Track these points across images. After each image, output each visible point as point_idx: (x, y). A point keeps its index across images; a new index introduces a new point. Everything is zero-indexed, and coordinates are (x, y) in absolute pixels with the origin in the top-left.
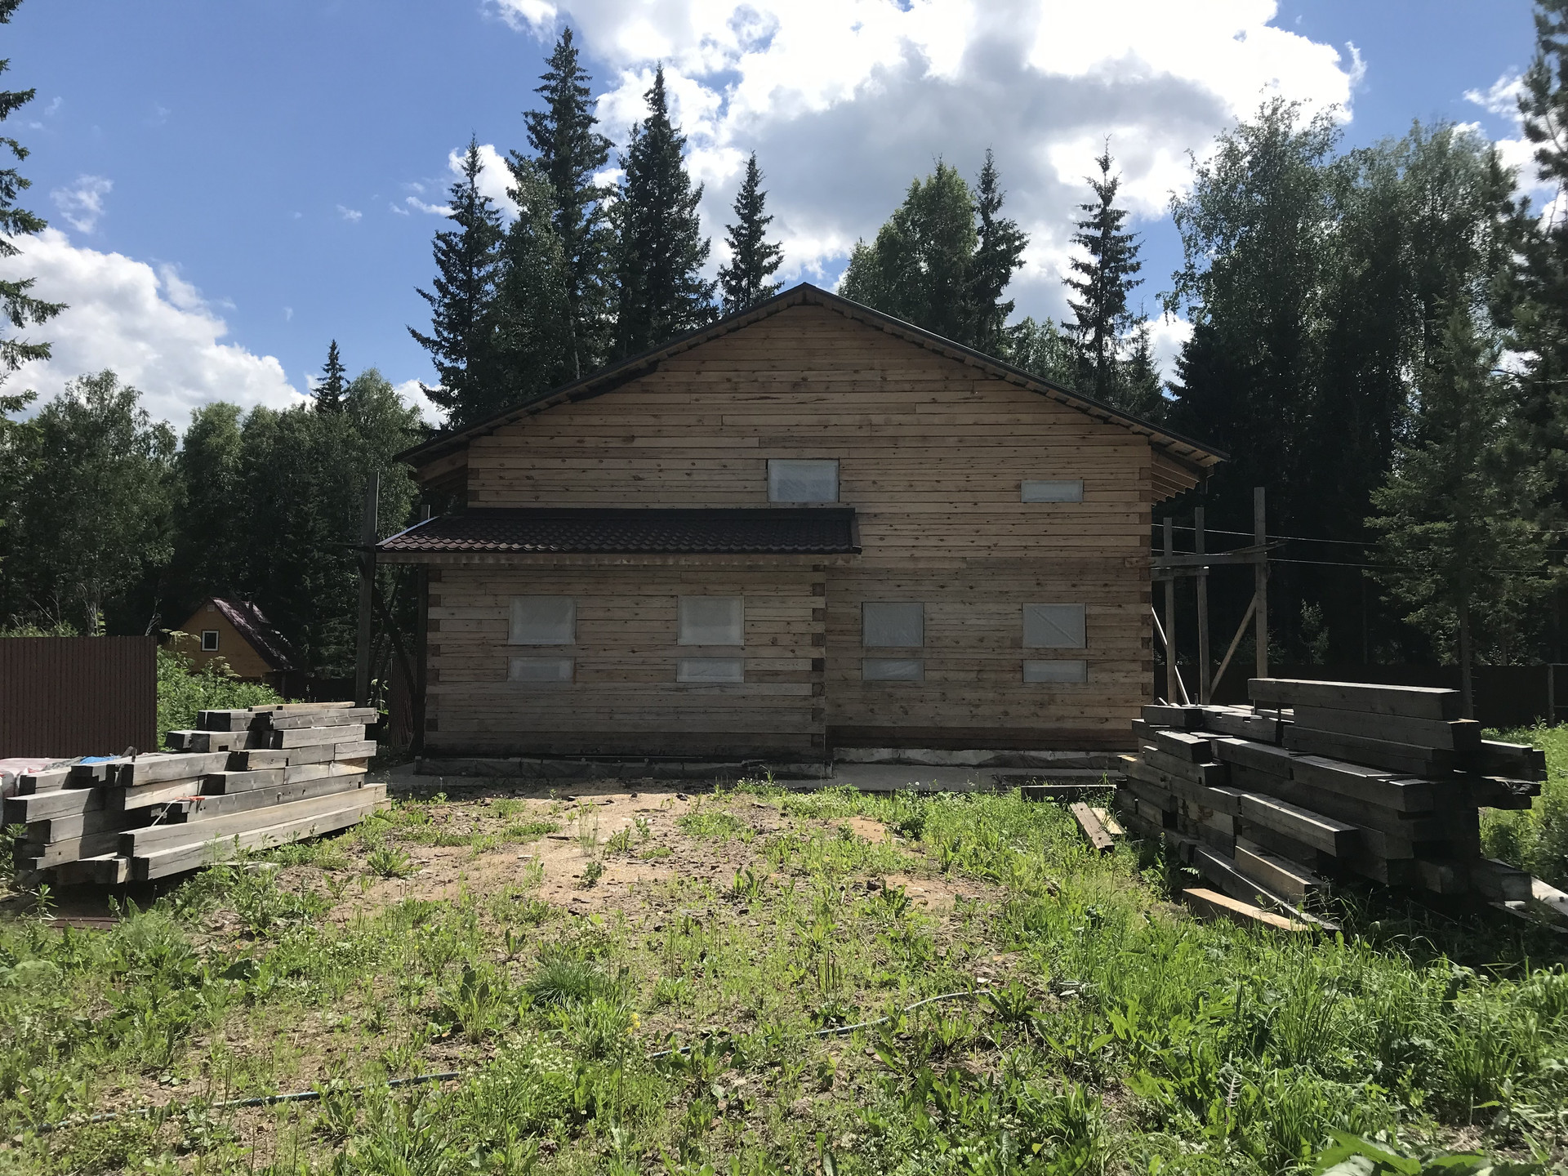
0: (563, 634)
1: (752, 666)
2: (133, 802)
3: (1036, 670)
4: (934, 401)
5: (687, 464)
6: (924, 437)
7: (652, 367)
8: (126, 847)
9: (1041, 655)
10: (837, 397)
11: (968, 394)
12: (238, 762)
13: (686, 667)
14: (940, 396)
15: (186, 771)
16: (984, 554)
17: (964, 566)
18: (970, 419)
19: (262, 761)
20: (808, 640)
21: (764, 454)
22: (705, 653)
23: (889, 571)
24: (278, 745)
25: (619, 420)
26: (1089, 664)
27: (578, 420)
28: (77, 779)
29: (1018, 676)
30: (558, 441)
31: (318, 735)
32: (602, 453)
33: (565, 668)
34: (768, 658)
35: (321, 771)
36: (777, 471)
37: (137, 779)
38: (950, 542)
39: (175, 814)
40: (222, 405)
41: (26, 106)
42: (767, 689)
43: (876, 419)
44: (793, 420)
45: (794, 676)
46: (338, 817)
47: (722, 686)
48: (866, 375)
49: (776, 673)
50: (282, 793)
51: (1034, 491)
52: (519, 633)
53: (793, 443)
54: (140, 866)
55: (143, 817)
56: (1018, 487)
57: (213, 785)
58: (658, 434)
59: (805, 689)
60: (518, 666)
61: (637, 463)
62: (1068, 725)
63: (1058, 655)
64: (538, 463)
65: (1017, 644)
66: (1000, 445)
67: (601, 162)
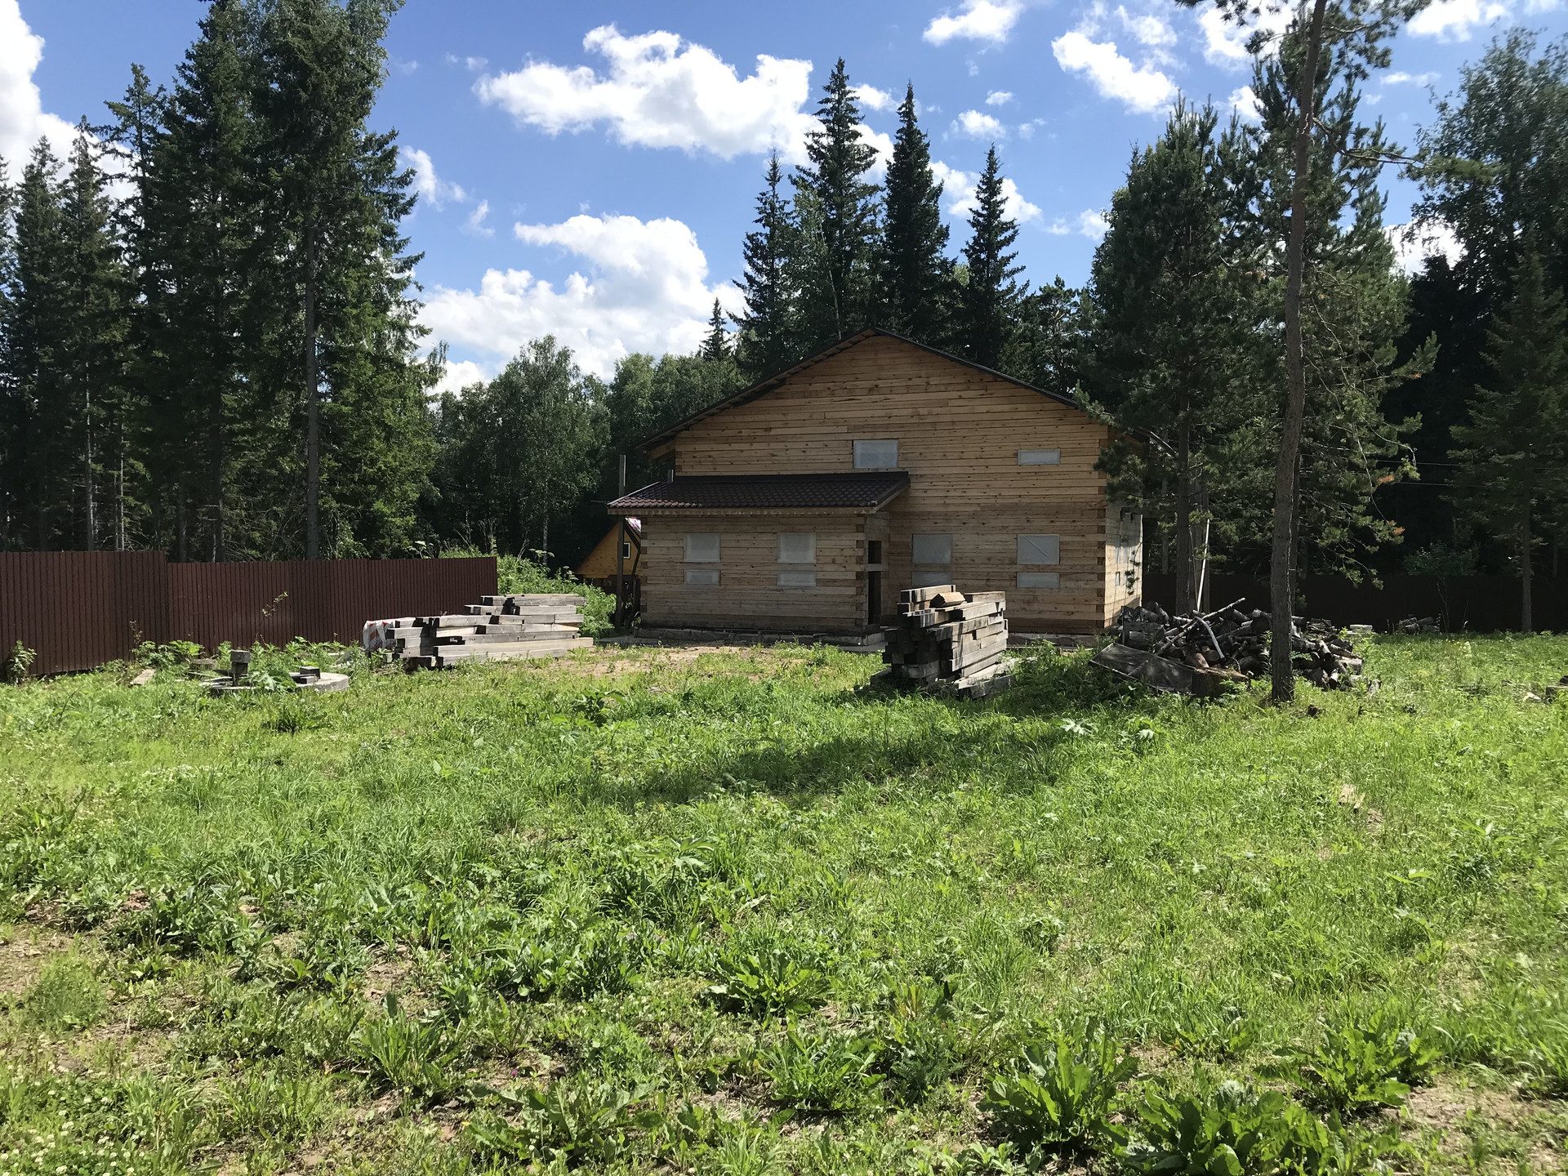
0: (712, 556)
1: (820, 576)
2: (440, 634)
3: (1025, 579)
4: (960, 397)
5: (803, 445)
6: (953, 422)
7: (782, 382)
8: (435, 653)
9: (1028, 568)
10: (897, 397)
11: (983, 392)
12: (495, 620)
13: (783, 576)
14: (964, 394)
15: (467, 623)
16: (992, 501)
17: (979, 509)
18: (984, 409)
19: (507, 621)
20: (854, 560)
21: (850, 437)
22: (793, 568)
23: (929, 513)
24: (517, 613)
25: (762, 417)
26: (1061, 575)
27: (739, 419)
28: (416, 624)
29: (1014, 583)
30: (728, 433)
31: (543, 609)
32: (752, 440)
33: (715, 577)
34: (831, 572)
35: (547, 628)
36: (859, 448)
37: (441, 624)
38: (970, 493)
39: (460, 641)
40: (637, 356)
42: (830, 591)
43: (923, 411)
44: (869, 413)
45: (845, 583)
46: (555, 652)
47: (803, 588)
48: (916, 381)
49: (835, 581)
50: (522, 637)
51: (1026, 457)
52: (691, 556)
53: (868, 428)
54: (440, 660)
55: (446, 641)
56: (1016, 455)
57: (481, 630)
58: (786, 425)
59: (852, 591)
60: (689, 575)
61: (773, 445)
62: (1046, 616)
63: (1041, 569)
64: (716, 447)
65: (1013, 562)
66: (1004, 426)
67: (869, 165)
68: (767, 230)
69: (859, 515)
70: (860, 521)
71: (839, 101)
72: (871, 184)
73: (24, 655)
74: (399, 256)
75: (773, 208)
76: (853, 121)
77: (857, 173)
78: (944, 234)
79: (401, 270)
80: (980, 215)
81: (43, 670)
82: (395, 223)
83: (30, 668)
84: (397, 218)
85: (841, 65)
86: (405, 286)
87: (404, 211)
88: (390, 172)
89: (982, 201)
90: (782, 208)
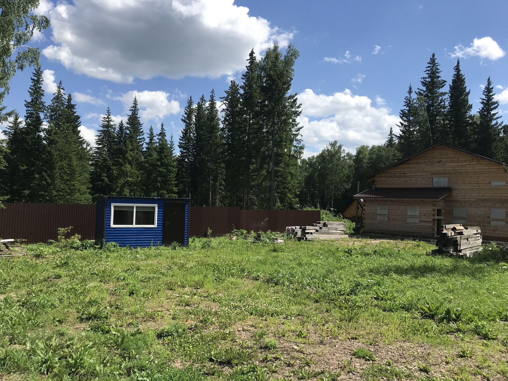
0: (386, 212)
1: (421, 219)
2: (306, 231)
3: (493, 223)
4: (470, 164)
5: (416, 179)
6: (467, 172)
7: (409, 160)
8: (305, 236)
9: (494, 220)
10: (448, 164)
11: (478, 163)
12: (321, 228)
13: (408, 219)
14: (471, 163)
15: (313, 229)
16: (481, 197)
17: (476, 200)
18: (479, 168)
19: (324, 229)
20: (432, 215)
21: (432, 176)
22: (412, 217)
23: (459, 201)
24: (327, 227)
25: (403, 170)
26: (506, 222)
27: (395, 170)
28: (300, 228)
29: (489, 224)
30: (392, 175)
31: (334, 226)
32: (399, 177)
33: (386, 218)
34: (424, 218)
35: (335, 231)
36: (435, 180)
37: (307, 229)
38: (473, 195)
39: (311, 233)
40: (364, 146)
41: (302, 129)
42: (424, 224)
43: (456, 168)
44: (438, 169)
45: (429, 222)
46: (337, 238)
47: (415, 223)
48: (454, 159)
49: (426, 221)
50: (328, 233)
51: (494, 184)
52: (379, 212)
53: (438, 174)
54: (306, 238)
55: (308, 233)
56: (490, 183)
57: (317, 231)
58: (410, 173)
59: (431, 224)
60: (378, 218)
61: (406, 179)
62: (501, 236)
63: (498, 220)
64: (388, 179)
65: (489, 217)
66: (485, 173)
67: (443, 86)
68: (408, 108)
69: (434, 201)
70: (434, 203)
71: (433, 67)
72: (444, 92)
73: (210, 231)
74: (297, 127)
75: (410, 101)
76: (438, 73)
77: (439, 89)
78: (471, 107)
79: (297, 131)
80: (484, 100)
81: (213, 235)
82: (296, 118)
83: (210, 234)
84: (297, 117)
85: (434, 55)
86: (298, 135)
87: (299, 115)
88: (295, 105)
89: (485, 95)
90: (413, 101)
